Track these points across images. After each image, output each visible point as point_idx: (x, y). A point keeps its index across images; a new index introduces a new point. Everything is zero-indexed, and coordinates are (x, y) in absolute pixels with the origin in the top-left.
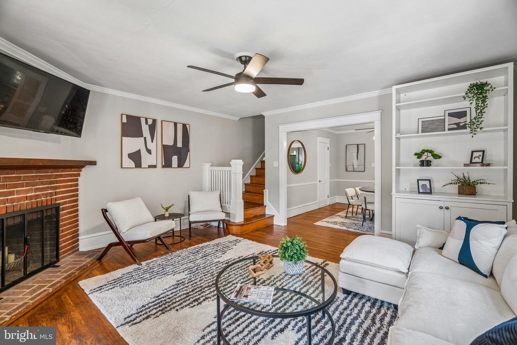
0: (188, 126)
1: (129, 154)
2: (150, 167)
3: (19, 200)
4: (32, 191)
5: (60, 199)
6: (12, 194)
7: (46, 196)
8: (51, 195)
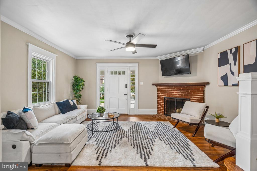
1: (221, 77)
3: (175, 95)
4: (180, 93)
5: (192, 97)
6: (173, 92)
7: (185, 95)
8: (187, 95)
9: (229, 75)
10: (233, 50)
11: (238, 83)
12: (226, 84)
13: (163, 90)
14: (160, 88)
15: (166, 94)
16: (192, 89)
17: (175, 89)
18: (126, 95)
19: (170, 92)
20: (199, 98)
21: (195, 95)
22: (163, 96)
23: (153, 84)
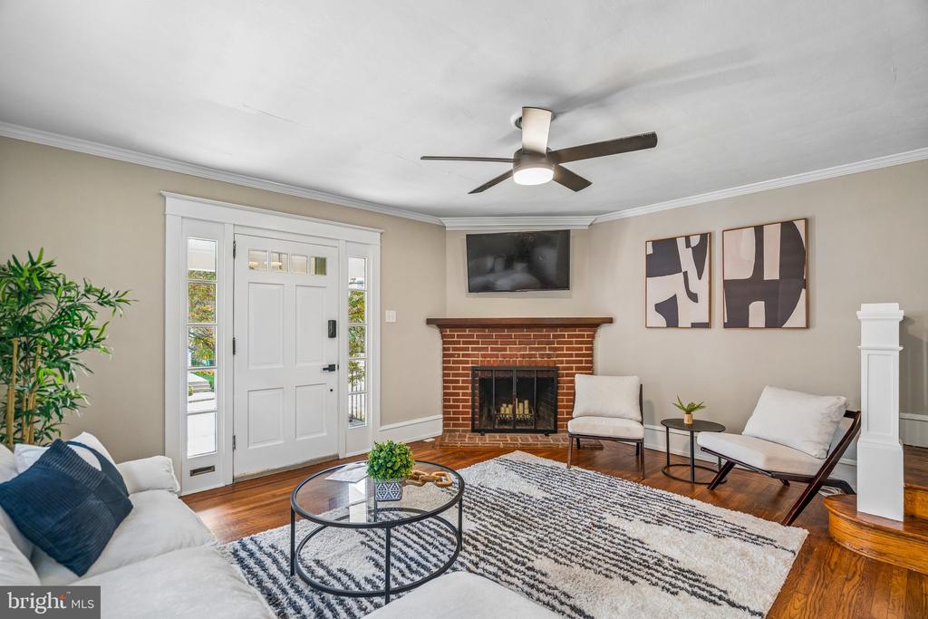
0: (800, 226)
1: (656, 305)
2: (695, 326)
3: (511, 356)
4: (525, 349)
5: (562, 362)
6: (505, 349)
7: (542, 356)
8: (549, 356)
9: (683, 300)
10: (695, 241)
11: (707, 321)
12: (672, 322)
13: (465, 343)
14: (453, 336)
15: (477, 356)
16: (563, 336)
17: (510, 336)
18: (331, 368)
19: (493, 349)
20: (581, 362)
21: (571, 355)
22: (467, 362)
23: (430, 322)
